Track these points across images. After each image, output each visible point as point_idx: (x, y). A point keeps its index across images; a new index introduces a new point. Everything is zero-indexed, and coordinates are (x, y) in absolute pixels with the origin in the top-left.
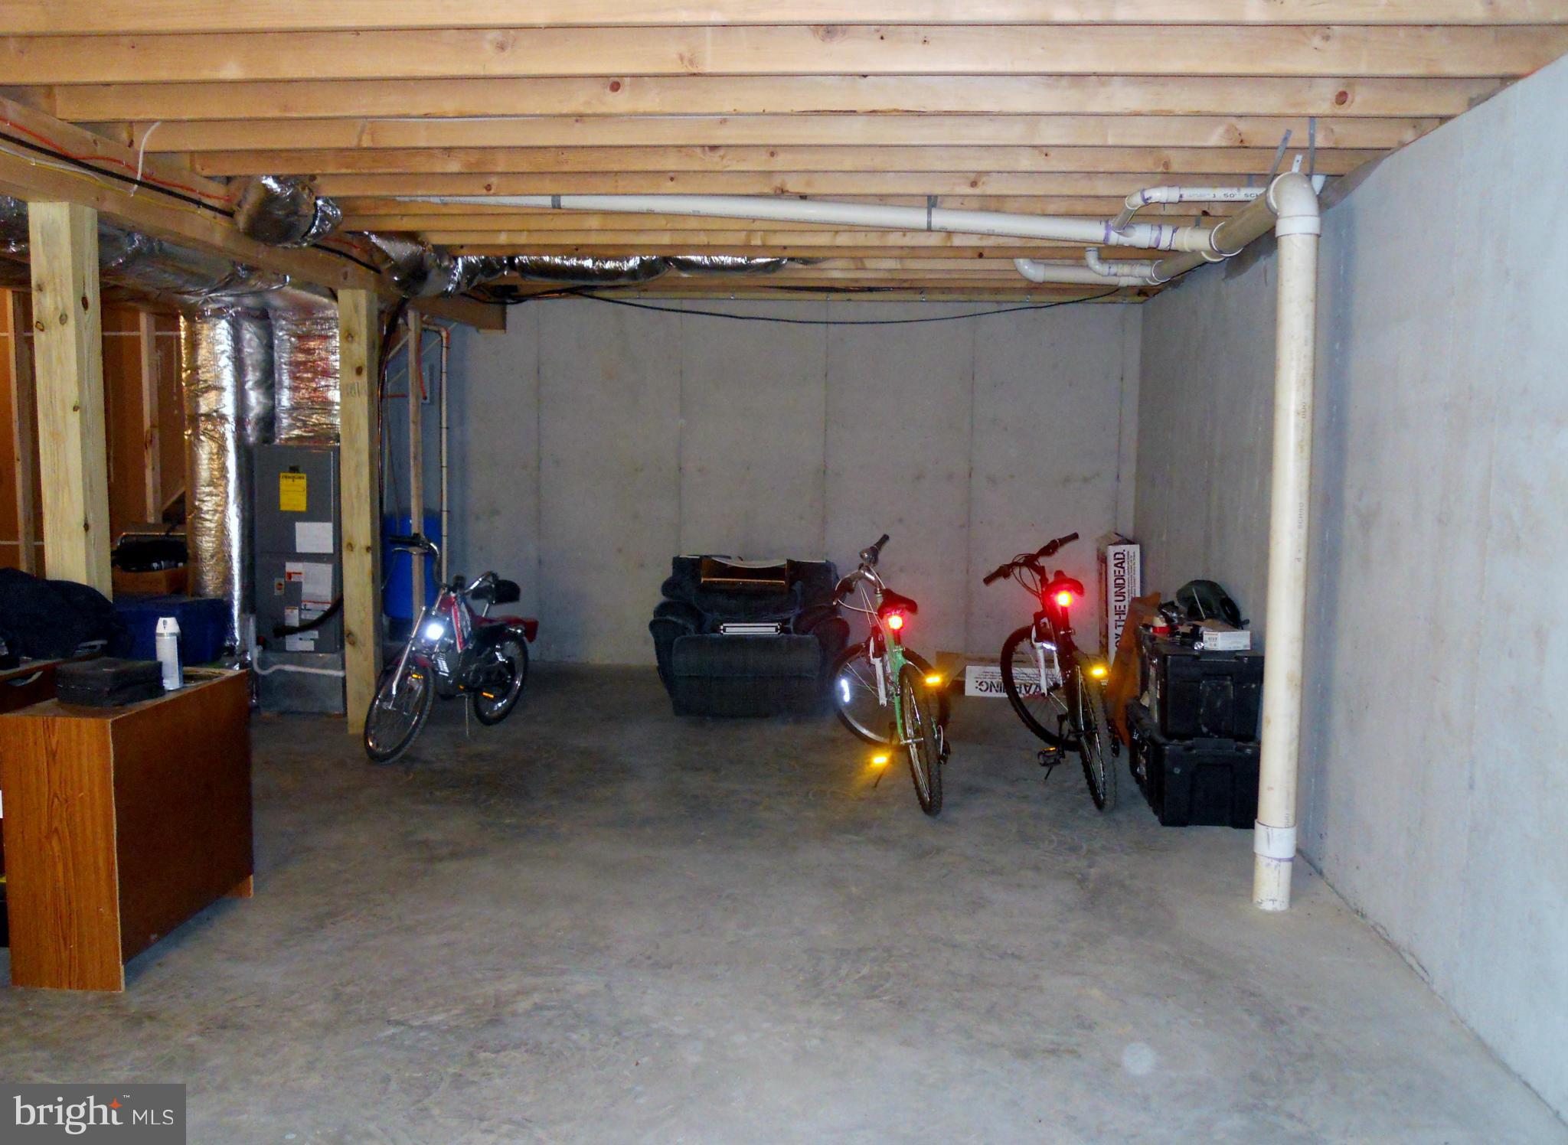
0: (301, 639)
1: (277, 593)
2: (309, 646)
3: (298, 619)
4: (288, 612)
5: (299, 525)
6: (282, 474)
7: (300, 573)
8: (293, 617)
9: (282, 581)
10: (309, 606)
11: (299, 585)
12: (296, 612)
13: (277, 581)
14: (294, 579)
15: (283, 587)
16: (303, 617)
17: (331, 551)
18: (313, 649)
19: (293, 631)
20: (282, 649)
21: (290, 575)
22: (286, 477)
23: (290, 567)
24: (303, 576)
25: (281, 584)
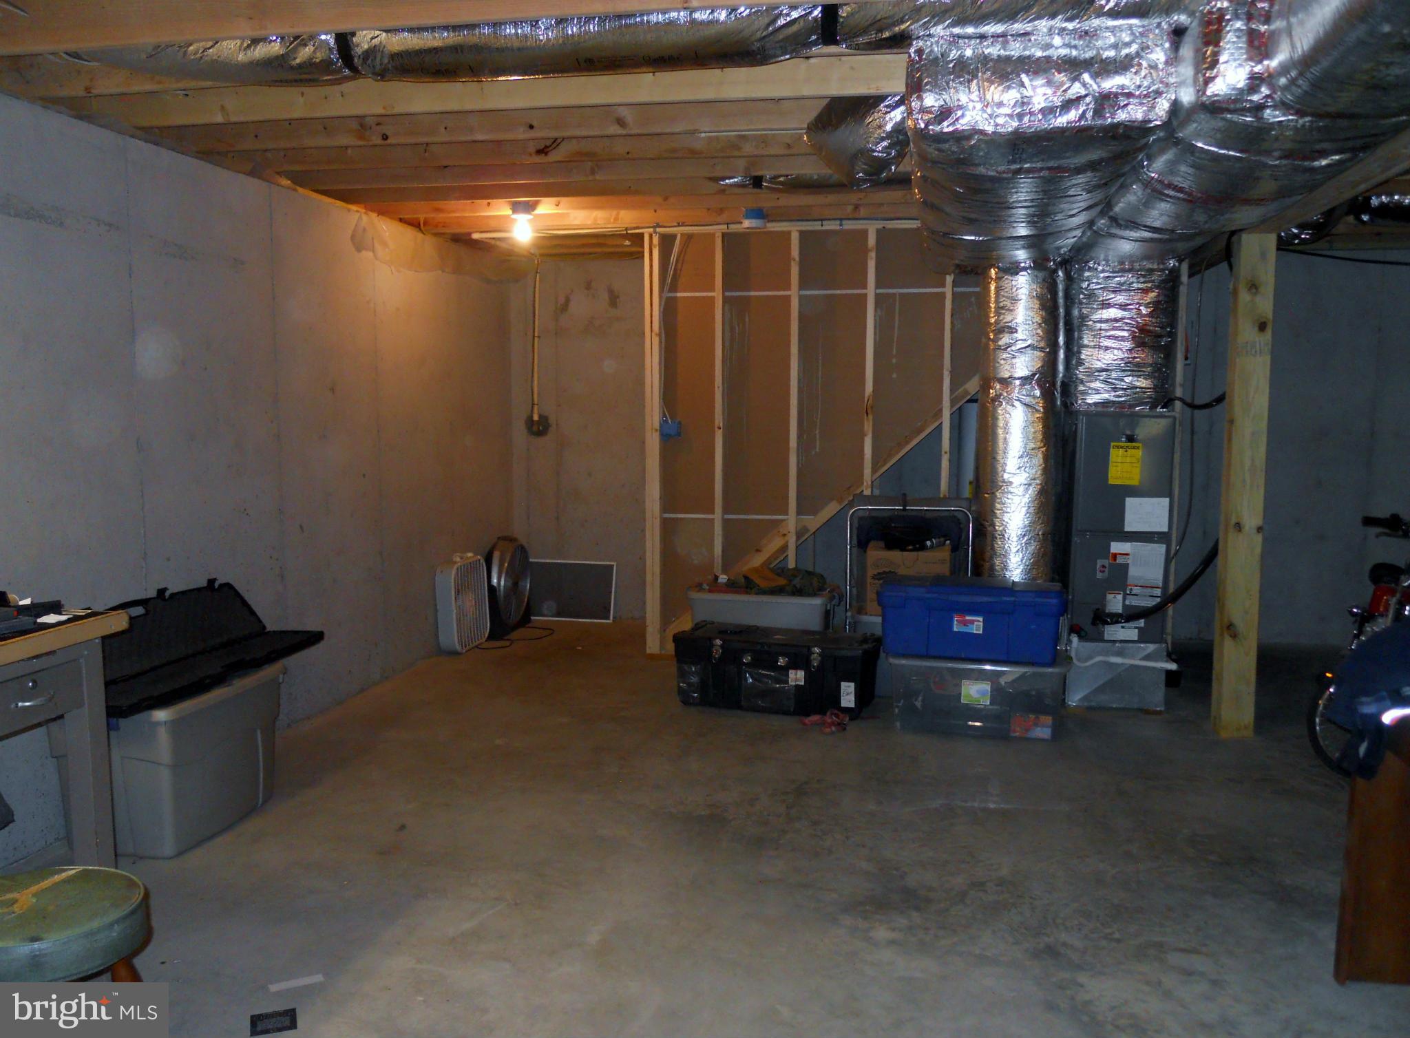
0: (1123, 627)
1: (1099, 576)
2: (1133, 634)
3: (1121, 604)
4: (1110, 597)
5: (1130, 502)
6: (1112, 444)
7: (1127, 554)
8: (1115, 603)
9: (1106, 562)
10: (1136, 590)
11: (1125, 567)
12: (1120, 597)
13: (1099, 563)
14: (1120, 560)
15: (1107, 570)
16: (1127, 603)
17: (1166, 530)
18: (1136, 639)
19: (1116, 619)
20: (1099, 638)
21: (1115, 556)
22: (1117, 447)
23: (1116, 547)
24: (1130, 557)
25: (1104, 566)
